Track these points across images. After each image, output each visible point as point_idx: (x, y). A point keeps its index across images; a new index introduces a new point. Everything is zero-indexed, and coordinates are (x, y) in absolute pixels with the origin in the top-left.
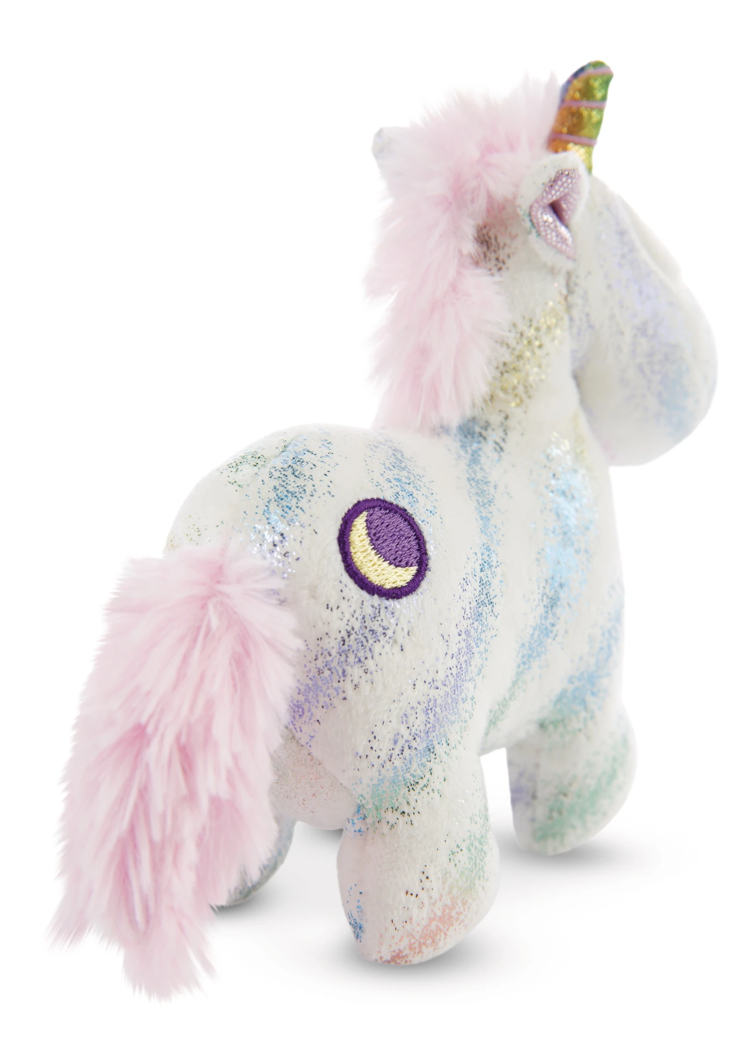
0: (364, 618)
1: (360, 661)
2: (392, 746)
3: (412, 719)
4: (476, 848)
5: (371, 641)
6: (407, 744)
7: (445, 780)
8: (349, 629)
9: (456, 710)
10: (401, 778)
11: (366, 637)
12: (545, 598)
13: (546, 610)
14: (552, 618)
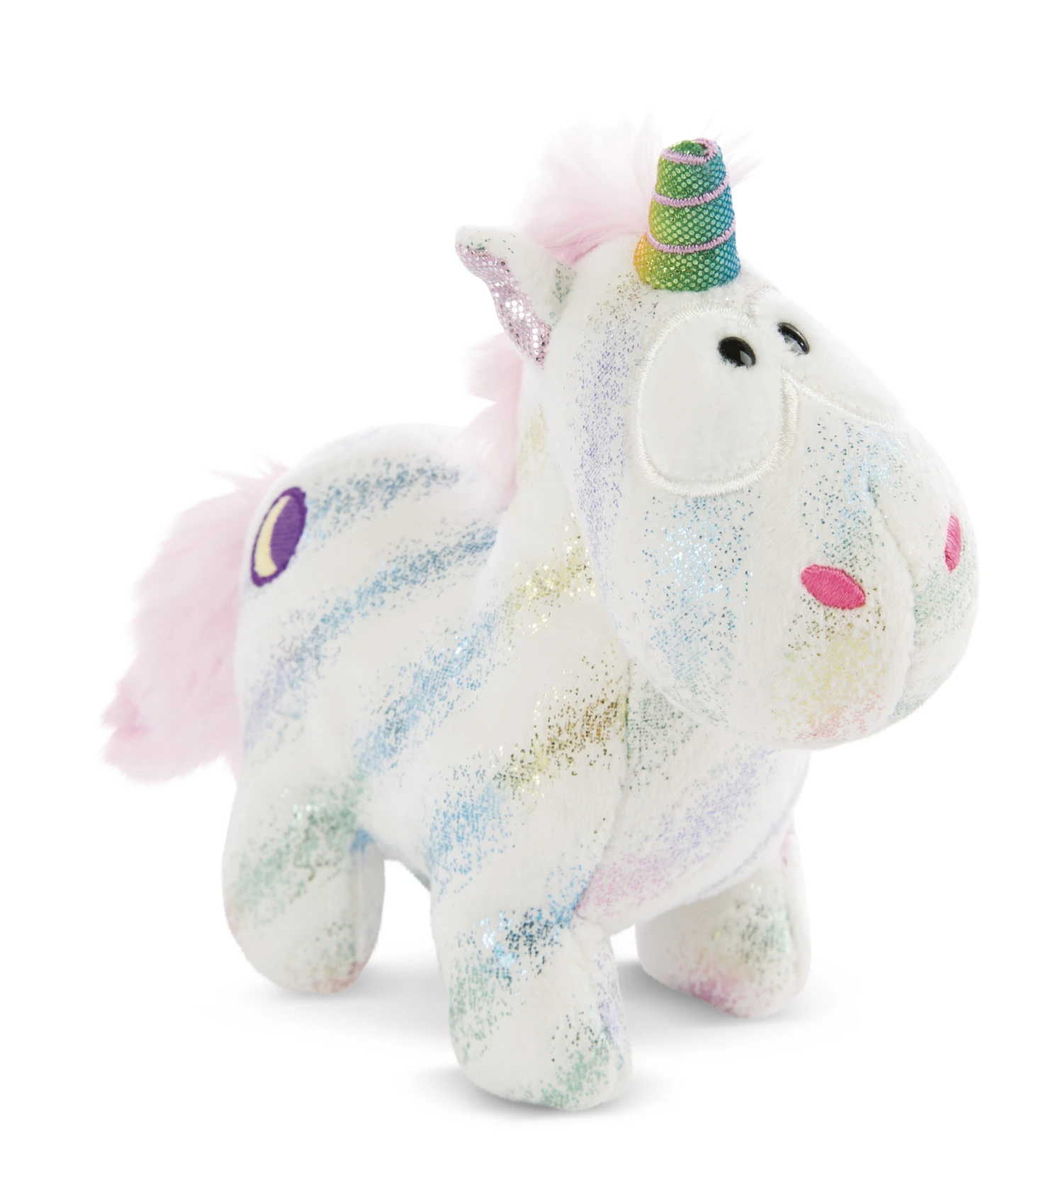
12: (392, 713)
13: (389, 726)
14: (394, 741)
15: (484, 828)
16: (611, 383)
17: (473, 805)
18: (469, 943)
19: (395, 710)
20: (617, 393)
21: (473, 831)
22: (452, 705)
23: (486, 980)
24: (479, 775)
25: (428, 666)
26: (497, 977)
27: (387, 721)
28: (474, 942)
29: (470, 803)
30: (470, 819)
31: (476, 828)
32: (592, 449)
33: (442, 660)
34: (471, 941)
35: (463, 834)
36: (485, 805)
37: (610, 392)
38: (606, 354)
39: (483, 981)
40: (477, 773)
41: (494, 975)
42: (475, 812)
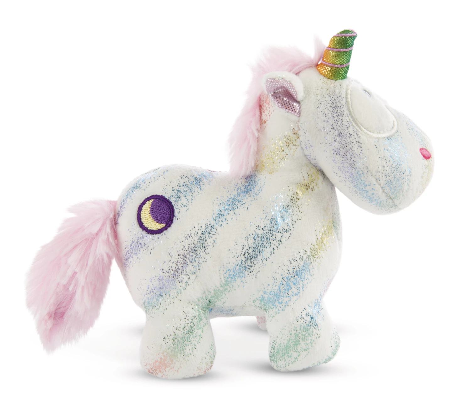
0: (138, 238)
1: (136, 253)
2: (147, 289)
3: (153, 281)
4: (178, 340)
5: (140, 247)
6: (152, 290)
7: (166, 309)
8: (133, 240)
9: (174, 284)
10: (150, 303)
11: (138, 245)
12: (247, 254)
13: (246, 259)
14: (250, 263)
15: (304, 276)
16: (339, 111)
17: (300, 270)
18: (301, 319)
19: (248, 253)
20: (343, 114)
21: (300, 279)
22: (280, 240)
23: (309, 329)
24: (300, 259)
25: (260, 232)
26: (313, 326)
27: (245, 257)
28: (303, 318)
29: (299, 269)
30: (299, 275)
31: (301, 277)
32: (339, 134)
33: (266, 228)
34: (302, 318)
35: (296, 282)
36: (304, 268)
37: (339, 115)
38: (333, 103)
39: (308, 330)
40: (300, 258)
41: (312, 326)
42: (301, 272)
